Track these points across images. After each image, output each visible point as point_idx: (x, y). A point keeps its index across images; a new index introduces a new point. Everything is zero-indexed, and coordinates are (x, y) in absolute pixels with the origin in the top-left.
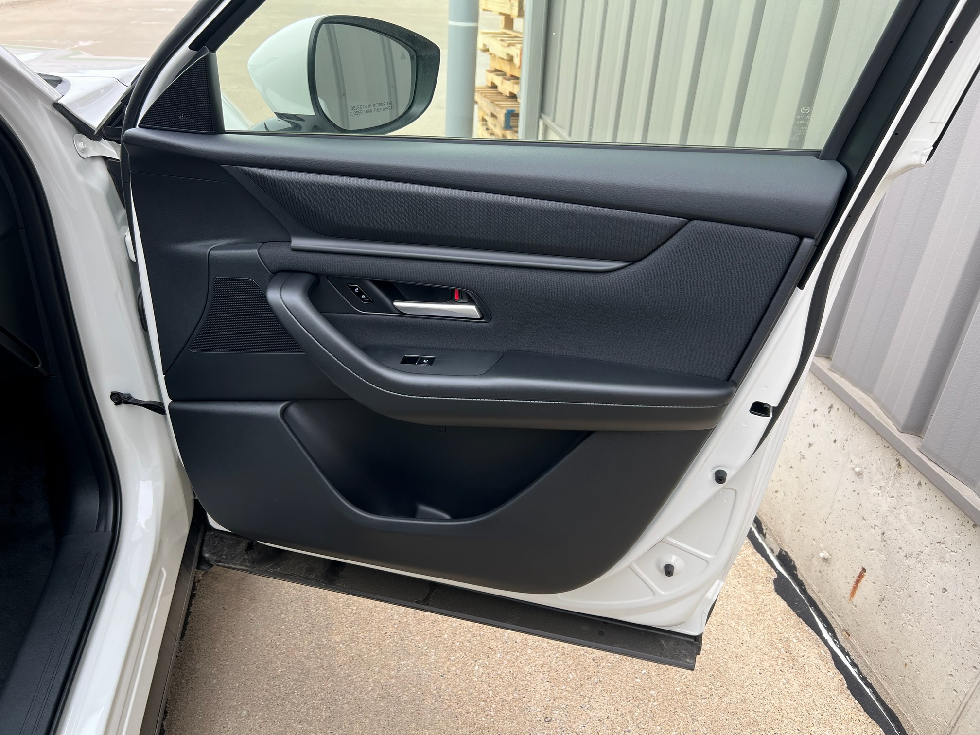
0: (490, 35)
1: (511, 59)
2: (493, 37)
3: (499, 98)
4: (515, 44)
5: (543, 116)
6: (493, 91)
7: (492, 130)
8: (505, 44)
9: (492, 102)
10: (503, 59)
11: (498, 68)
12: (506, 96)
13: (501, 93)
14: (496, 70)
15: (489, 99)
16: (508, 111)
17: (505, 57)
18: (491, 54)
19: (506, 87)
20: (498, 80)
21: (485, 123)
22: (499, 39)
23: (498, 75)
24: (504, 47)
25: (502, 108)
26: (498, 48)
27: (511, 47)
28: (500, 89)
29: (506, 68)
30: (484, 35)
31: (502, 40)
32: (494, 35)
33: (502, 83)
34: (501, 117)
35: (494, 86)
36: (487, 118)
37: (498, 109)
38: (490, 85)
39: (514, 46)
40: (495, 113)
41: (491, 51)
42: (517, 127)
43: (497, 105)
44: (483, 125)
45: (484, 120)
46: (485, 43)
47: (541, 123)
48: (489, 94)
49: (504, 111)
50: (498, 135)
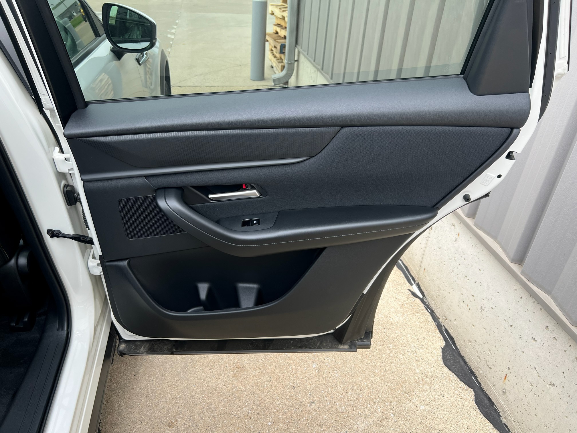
0: (275, 6)
1: (283, 18)
2: (276, 7)
3: (279, 38)
4: (286, 10)
5: (297, 46)
6: (276, 35)
7: (275, 55)
8: (281, 11)
9: (274, 40)
10: (280, 18)
11: (279, 23)
12: (282, 37)
13: (280, 36)
14: (278, 25)
15: (273, 39)
16: (282, 44)
17: (281, 17)
18: (275, 16)
19: (282, 33)
20: (278, 29)
21: (272, 52)
22: (279, 8)
23: (279, 27)
24: (281, 12)
25: (279, 43)
26: (278, 13)
27: (284, 12)
28: (280, 34)
29: (283, 23)
30: (272, 6)
31: (280, 9)
32: (277, 6)
33: (280, 31)
34: (279, 48)
35: (277, 33)
36: (273, 49)
37: (277, 44)
38: (275, 32)
39: (285, 11)
40: (276, 46)
41: (275, 14)
42: (285, 52)
43: (277, 42)
44: (271, 53)
45: (272, 50)
46: (273, 10)
47: (296, 50)
48: (274, 37)
49: (280, 44)
50: (278, 58)
